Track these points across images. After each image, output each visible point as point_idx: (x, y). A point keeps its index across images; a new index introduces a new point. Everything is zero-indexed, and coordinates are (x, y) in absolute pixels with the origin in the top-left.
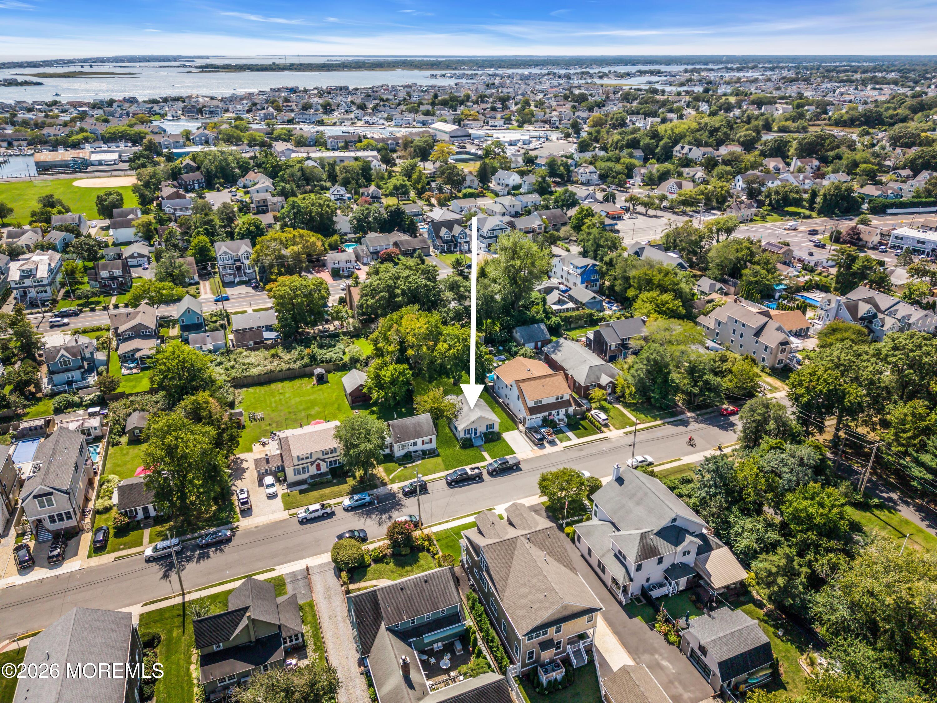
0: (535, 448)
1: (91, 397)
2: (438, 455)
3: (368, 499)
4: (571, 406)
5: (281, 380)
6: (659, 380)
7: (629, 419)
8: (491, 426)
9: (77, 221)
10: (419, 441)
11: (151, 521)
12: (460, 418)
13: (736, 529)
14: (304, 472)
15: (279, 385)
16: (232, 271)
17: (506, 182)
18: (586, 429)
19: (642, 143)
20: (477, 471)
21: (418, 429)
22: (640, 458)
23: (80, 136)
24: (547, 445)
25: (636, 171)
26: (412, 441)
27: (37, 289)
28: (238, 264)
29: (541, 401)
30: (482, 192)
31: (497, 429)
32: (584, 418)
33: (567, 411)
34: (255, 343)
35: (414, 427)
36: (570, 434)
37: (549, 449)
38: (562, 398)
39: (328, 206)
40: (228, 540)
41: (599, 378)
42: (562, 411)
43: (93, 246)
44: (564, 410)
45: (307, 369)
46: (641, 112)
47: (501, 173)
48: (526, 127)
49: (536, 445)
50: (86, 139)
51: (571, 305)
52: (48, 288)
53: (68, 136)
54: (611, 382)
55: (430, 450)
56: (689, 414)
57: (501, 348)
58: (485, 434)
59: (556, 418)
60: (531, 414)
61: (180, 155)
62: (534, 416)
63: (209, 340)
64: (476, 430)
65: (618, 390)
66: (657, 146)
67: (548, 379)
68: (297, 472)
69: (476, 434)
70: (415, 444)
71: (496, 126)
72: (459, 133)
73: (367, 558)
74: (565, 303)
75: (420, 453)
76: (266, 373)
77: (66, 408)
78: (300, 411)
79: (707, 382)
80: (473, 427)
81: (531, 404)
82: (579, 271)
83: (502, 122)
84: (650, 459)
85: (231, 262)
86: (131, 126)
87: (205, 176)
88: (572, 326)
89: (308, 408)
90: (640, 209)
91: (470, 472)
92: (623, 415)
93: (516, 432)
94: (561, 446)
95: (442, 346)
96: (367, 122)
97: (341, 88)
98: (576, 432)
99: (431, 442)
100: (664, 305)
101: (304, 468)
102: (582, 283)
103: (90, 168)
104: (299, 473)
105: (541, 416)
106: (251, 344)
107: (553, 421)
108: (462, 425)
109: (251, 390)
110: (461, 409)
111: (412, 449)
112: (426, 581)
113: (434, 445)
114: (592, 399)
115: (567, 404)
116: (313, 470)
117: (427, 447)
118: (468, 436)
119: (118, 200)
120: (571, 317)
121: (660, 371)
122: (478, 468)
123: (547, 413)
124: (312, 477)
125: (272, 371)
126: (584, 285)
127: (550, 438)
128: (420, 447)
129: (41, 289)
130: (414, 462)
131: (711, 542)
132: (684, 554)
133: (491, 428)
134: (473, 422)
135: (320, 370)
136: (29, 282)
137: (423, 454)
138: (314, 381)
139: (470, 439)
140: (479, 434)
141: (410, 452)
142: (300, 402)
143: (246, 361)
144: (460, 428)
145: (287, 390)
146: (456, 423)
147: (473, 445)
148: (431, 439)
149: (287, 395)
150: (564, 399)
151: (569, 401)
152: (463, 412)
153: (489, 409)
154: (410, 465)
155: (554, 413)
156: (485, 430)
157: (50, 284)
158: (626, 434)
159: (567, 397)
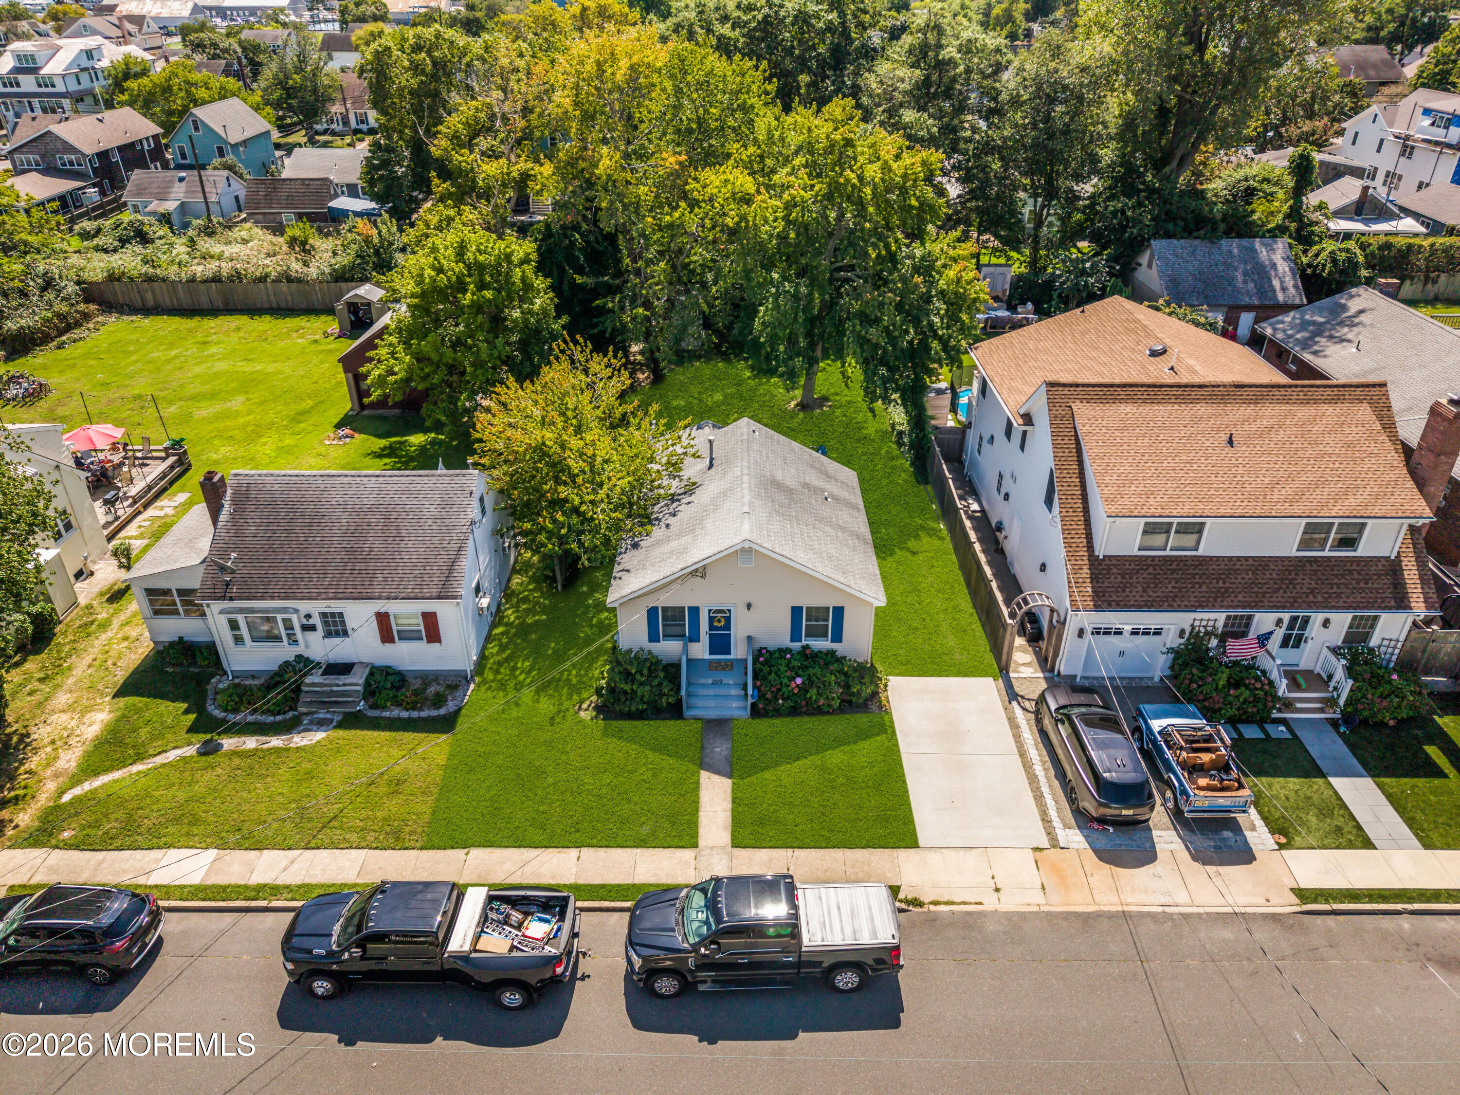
0: (1077, 841)
4: (1401, 603)
8: (823, 619)
10: (361, 614)
12: (657, 532)
21: (375, 542)
26: (315, 607)
29: (1193, 531)
31: (857, 641)
33: (1359, 634)
34: (303, 217)
35: (358, 530)
36: (1362, 797)
37: (1174, 872)
38: (1348, 542)
42: (1334, 628)
44: (1342, 621)
45: (340, 285)
49: (1083, 818)
55: (428, 677)
58: (767, 661)
60: (1107, 602)
62: (1125, 620)
63: (178, 190)
67: (1265, 406)
69: (720, 643)
70: (336, 626)
74: (1380, 218)
75: (354, 679)
76: (214, 279)
80: (706, 598)
81: (1123, 539)
93: (980, 691)
99: (434, 638)
105: (1174, 624)
106: (286, 215)
108: (644, 575)
110: (691, 488)
111: (317, 647)
117: (411, 654)
118: (667, 649)
123: (1218, 618)
127: (1202, 794)
128: (360, 645)
130: (291, 726)
133: (818, 632)
134: (700, 572)
135: (369, 292)
136: (28, 83)
137: (370, 691)
138: (333, 325)
139: (672, 670)
140: (739, 651)
141: (304, 664)
142: (217, 375)
143: (216, 249)
144: (616, 594)
145: (235, 337)
146: (627, 559)
147: (676, 711)
148: (430, 620)
149: (213, 349)
150: (1365, 549)
151: (1394, 567)
152: (686, 511)
153: (860, 524)
154: (251, 743)
155: (1271, 624)
156: (778, 634)
157: (79, 98)
159: (1387, 539)
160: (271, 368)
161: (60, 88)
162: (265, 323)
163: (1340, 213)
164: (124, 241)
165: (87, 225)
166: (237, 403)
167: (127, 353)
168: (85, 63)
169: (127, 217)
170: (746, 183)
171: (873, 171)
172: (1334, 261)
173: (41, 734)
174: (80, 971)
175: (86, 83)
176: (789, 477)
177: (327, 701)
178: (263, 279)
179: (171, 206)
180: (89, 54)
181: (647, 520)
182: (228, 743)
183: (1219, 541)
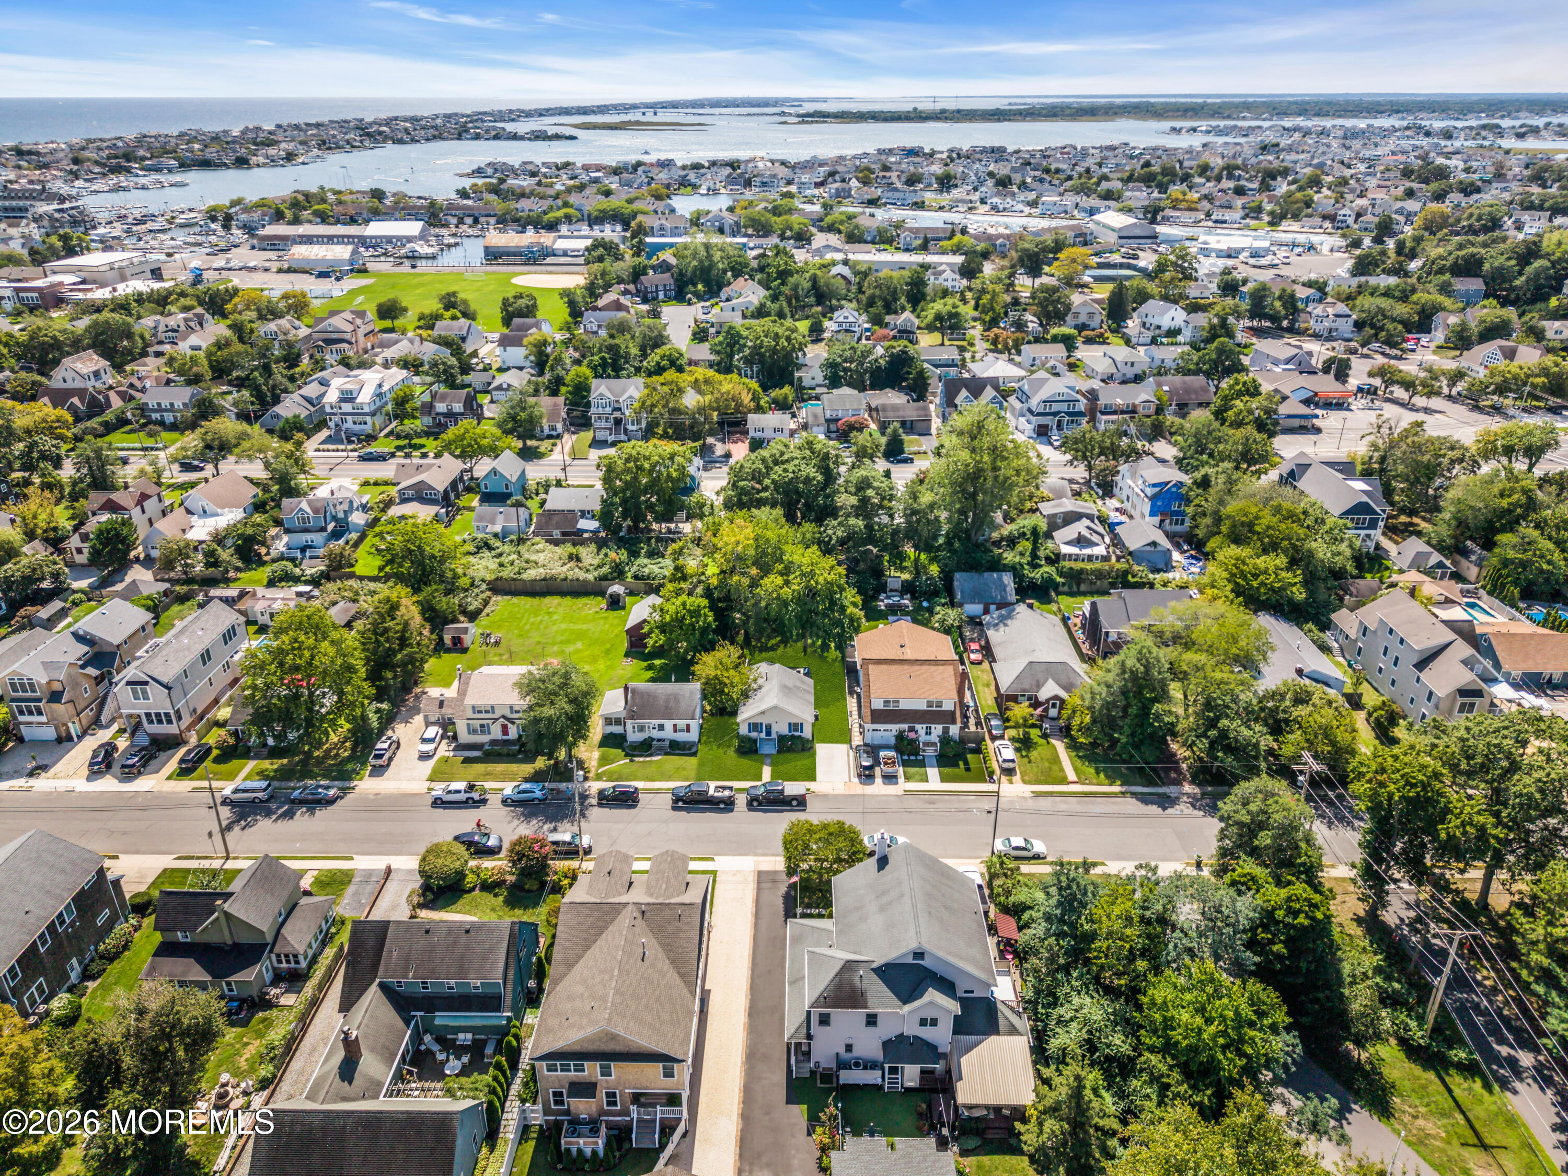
0: (856, 780)
1: (313, 571)
2: (694, 754)
3: (538, 794)
4: (954, 722)
5: (563, 594)
6: (1133, 711)
7: (1062, 770)
8: (797, 726)
9: (464, 332)
10: (669, 724)
11: (265, 751)
12: (751, 701)
13: (1062, 1011)
14: (483, 732)
15: (556, 600)
16: (609, 425)
17: (1156, 321)
18: (968, 769)
19: (1486, 266)
20: (727, 793)
21: (672, 704)
22: (1018, 841)
23: (560, 214)
24: (879, 780)
25: (1438, 318)
26: (657, 722)
27: (356, 418)
28: (617, 414)
29: (897, 703)
30: (1101, 335)
31: (807, 733)
32: (977, 751)
33: (946, 731)
34: (564, 534)
35: (667, 701)
36: (933, 772)
37: (878, 787)
38: (939, 706)
39: (788, 339)
40: (331, 802)
41: (1039, 686)
42: (937, 729)
43: (452, 367)
44: (940, 727)
45: (604, 583)
46: (1547, 205)
47: (1152, 306)
48: (1285, 225)
49: (859, 776)
50: (568, 219)
51: (1100, 550)
52: (368, 419)
53: (545, 213)
54: (1056, 697)
55: (685, 743)
56: (1187, 788)
57: (925, 604)
58: (781, 738)
59: (923, 738)
60: (873, 721)
61: (662, 247)
62: (882, 727)
63: (500, 518)
64: (769, 727)
65: (1066, 713)
66: (1520, 273)
67: (925, 667)
68: (472, 731)
69: (769, 733)
70: (661, 728)
71: (1225, 222)
72: (1138, 232)
73: (470, 878)
74: (1092, 544)
75: (667, 743)
76: (545, 579)
77: (281, 580)
78: (554, 644)
79: (1224, 734)
80: (765, 721)
81: (878, 704)
82: (1149, 491)
83: (1237, 215)
84: (1039, 847)
85: (608, 410)
86: (630, 201)
87: (676, 280)
88: (1083, 587)
89: (568, 642)
90: (1399, 393)
91: (711, 792)
92: (1056, 760)
93: (845, 747)
94: (903, 785)
95: (773, 581)
96: (995, 208)
97: (993, 150)
98: (946, 770)
99: (688, 730)
100: (1256, 576)
101: (482, 726)
102: (1152, 514)
103: (549, 260)
104: (475, 732)
105: (895, 728)
106: (557, 534)
107: (914, 742)
108: (747, 714)
109: (515, 600)
110: (760, 687)
111: (656, 734)
112: (467, 932)
113: (693, 736)
114: (1008, 720)
115: (949, 717)
116: (496, 732)
117: (681, 737)
118: (754, 735)
119: (527, 307)
120: (1081, 571)
121: (1139, 693)
122: (731, 788)
123: (905, 726)
124: (494, 742)
125: (553, 578)
126: (1157, 519)
127: (889, 770)
128: (668, 733)
129: (361, 419)
130: (651, 755)
131: (1001, 1020)
132: (923, 1022)
133: (796, 730)
134: (763, 713)
135: (617, 588)
136: (347, 408)
137: (672, 746)
138: (604, 604)
139: (755, 741)
140: (774, 736)
141: (652, 739)
142: (565, 631)
143: (533, 557)
144: (740, 718)
145: (561, 609)
146: (742, 709)
147: (756, 751)
148: (687, 726)
149: (555, 617)
150: (944, 708)
151: (953, 713)
152: (759, 694)
153: (811, 698)
154: (641, 759)
155: (921, 728)
156: (785, 731)
157: (373, 414)
158: (1037, 795)
159: (948, 705)
160: (585, 627)
161: (366, 410)
162: (568, 601)
163: (1068, 543)
164: (479, 548)
166: (579, 645)
167: (521, 619)
168: (379, 391)
170: (779, 581)
171: (821, 580)
173: (584, 758)
174: (620, 803)
176: (790, 684)
177: (660, 749)
178: (566, 579)
179: (498, 528)
181: (747, 697)
182: (636, 759)
183: (904, 705)
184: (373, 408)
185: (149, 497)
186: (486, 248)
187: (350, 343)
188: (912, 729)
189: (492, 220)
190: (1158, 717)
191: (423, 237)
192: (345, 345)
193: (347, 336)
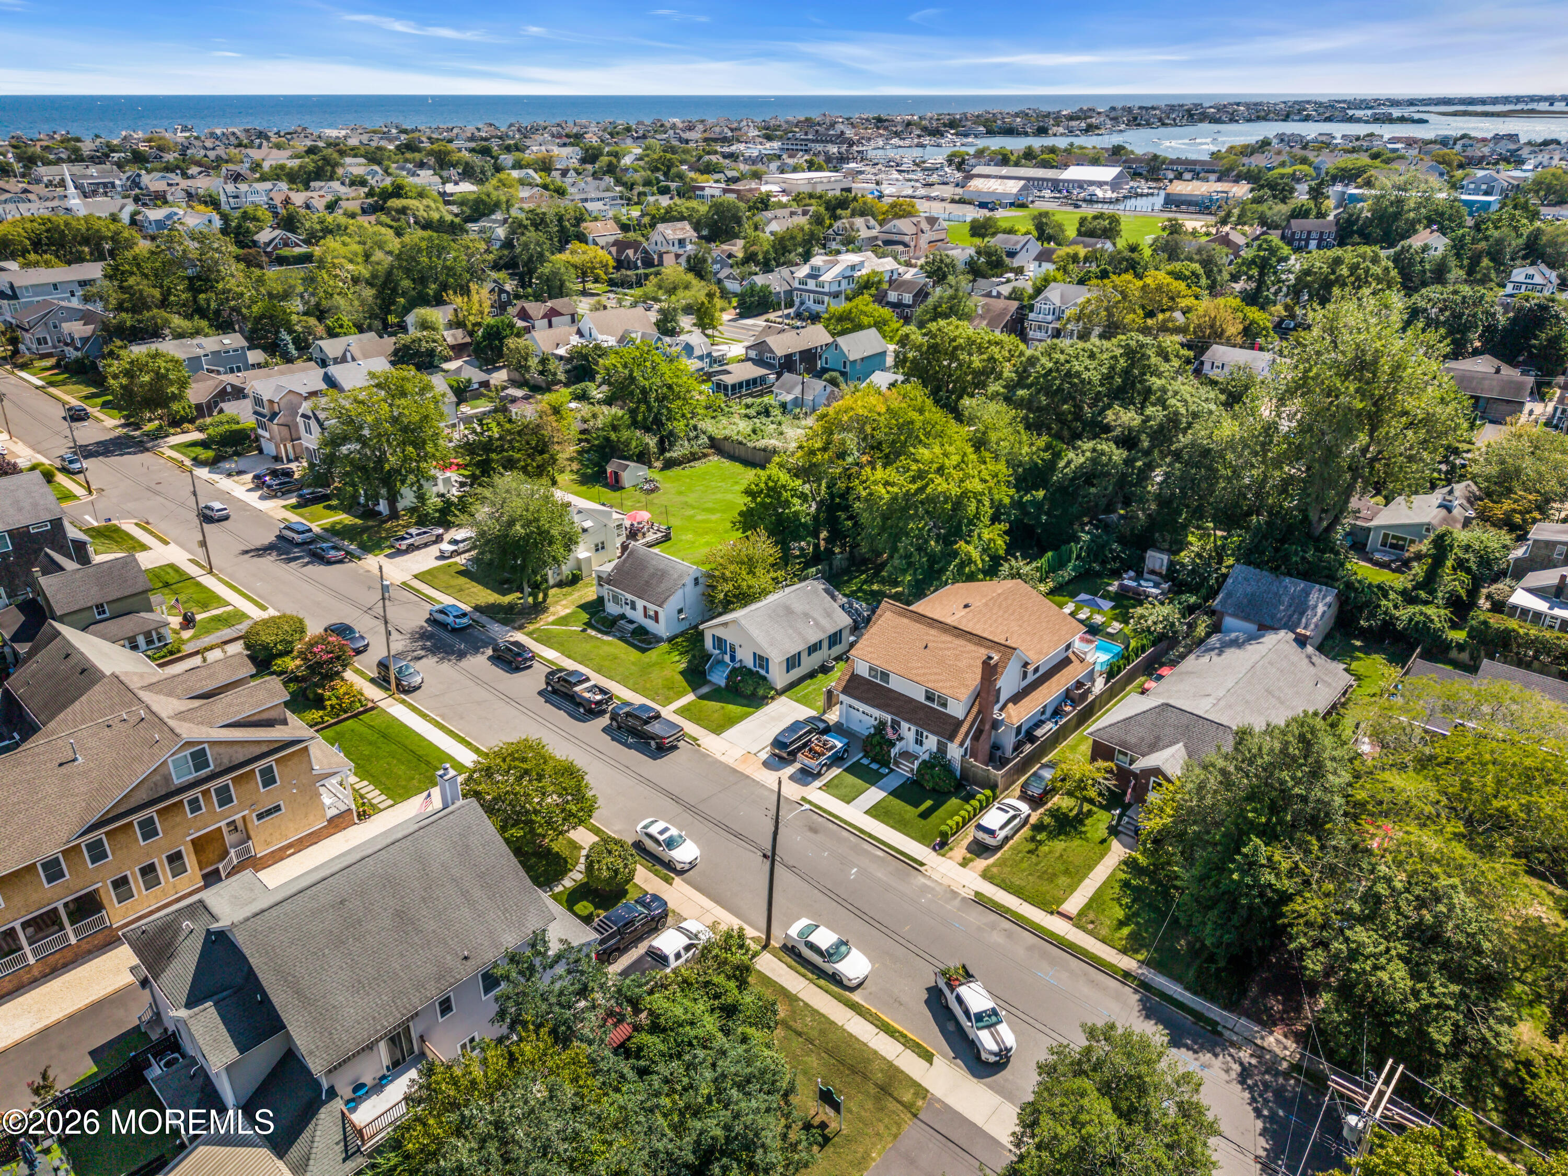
0: (765, 757)
2: (645, 651)
3: (451, 620)
4: (951, 738)
7: (1071, 888)
8: (762, 661)
10: (640, 604)
18: (925, 815)
20: (598, 697)
21: (654, 582)
24: (790, 771)
26: (630, 597)
27: (816, 297)
29: (885, 676)
31: (772, 676)
33: (942, 749)
35: (653, 575)
36: (873, 796)
38: (943, 702)
41: (1154, 747)
42: (931, 742)
44: (934, 738)
49: (771, 752)
54: (1160, 773)
55: (649, 633)
58: (740, 669)
59: (904, 744)
60: (846, 691)
62: (862, 707)
63: (799, 389)
64: (735, 651)
67: (959, 642)
69: (732, 658)
70: (634, 606)
75: (632, 626)
80: (735, 644)
81: (862, 670)
85: (1050, 318)
91: (582, 687)
92: (1081, 872)
93: (811, 714)
94: (811, 791)
98: (896, 802)
99: (657, 621)
105: (872, 713)
107: (892, 746)
108: (715, 621)
111: (627, 612)
115: (952, 728)
117: (649, 624)
118: (715, 653)
122: (607, 694)
123: (888, 718)
127: (809, 762)
128: (637, 616)
129: (820, 298)
130: (607, 633)
133: (761, 666)
134: (725, 624)
136: (811, 284)
137: (634, 632)
139: (708, 660)
140: (737, 663)
141: (622, 616)
148: (656, 613)
150: (948, 710)
151: (959, 723)
153: (815, 636)
154: (593, 633)
155: (908, 731)
156: (749, 663)
157: (836, 295)
158: (980, 900)
159: (957, 709)
161: (826, 289)
163: (1540, 592)
165: (749, 400)
168: (849, 273)
169: (766, 399)
172: (1411, 620)
173: (552, 609)
174: (510, 663)
175: (843, 287)
176: (800, 608)
177: (621, 630)
179: (789, 398)
180: (853, 268)
182: (589, 631)
183: (895, 684)
184: (835, 288)
185: (560, 314)
186: (1168, 195)
187: (906, 245)
188: (895, 726)
189: (1213, 177)
190: (1251, 865)
191: (1115, 184)
192: (900, 248)
193: (906, 239)
